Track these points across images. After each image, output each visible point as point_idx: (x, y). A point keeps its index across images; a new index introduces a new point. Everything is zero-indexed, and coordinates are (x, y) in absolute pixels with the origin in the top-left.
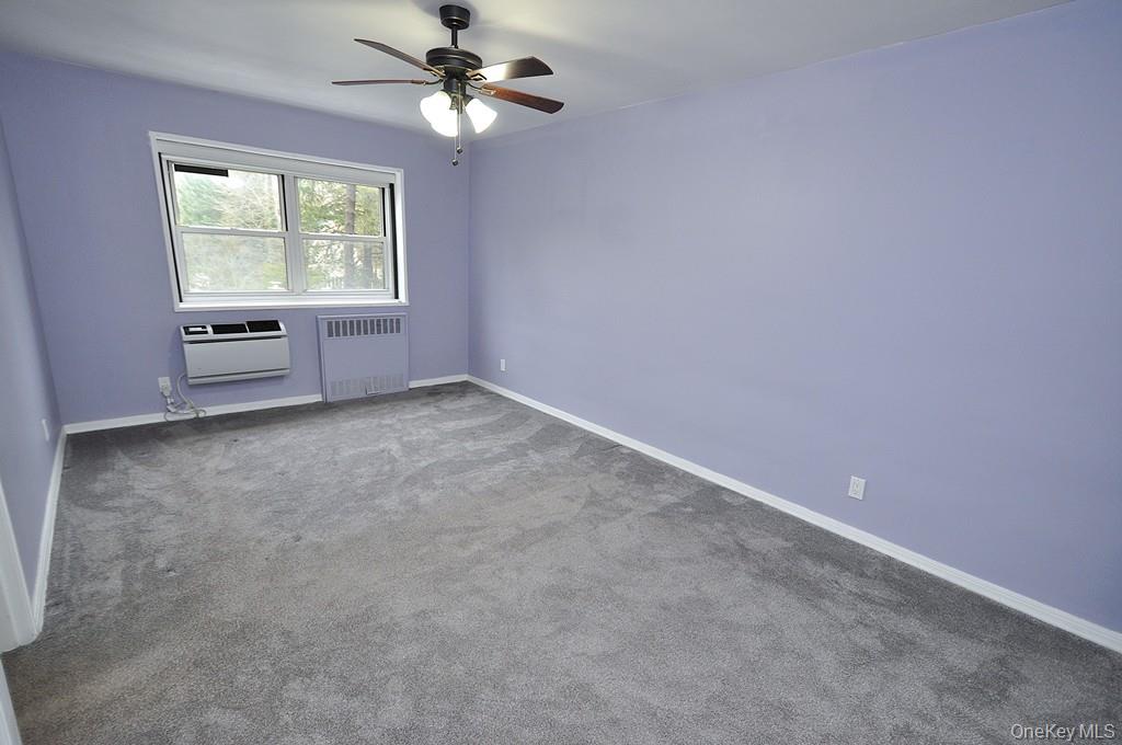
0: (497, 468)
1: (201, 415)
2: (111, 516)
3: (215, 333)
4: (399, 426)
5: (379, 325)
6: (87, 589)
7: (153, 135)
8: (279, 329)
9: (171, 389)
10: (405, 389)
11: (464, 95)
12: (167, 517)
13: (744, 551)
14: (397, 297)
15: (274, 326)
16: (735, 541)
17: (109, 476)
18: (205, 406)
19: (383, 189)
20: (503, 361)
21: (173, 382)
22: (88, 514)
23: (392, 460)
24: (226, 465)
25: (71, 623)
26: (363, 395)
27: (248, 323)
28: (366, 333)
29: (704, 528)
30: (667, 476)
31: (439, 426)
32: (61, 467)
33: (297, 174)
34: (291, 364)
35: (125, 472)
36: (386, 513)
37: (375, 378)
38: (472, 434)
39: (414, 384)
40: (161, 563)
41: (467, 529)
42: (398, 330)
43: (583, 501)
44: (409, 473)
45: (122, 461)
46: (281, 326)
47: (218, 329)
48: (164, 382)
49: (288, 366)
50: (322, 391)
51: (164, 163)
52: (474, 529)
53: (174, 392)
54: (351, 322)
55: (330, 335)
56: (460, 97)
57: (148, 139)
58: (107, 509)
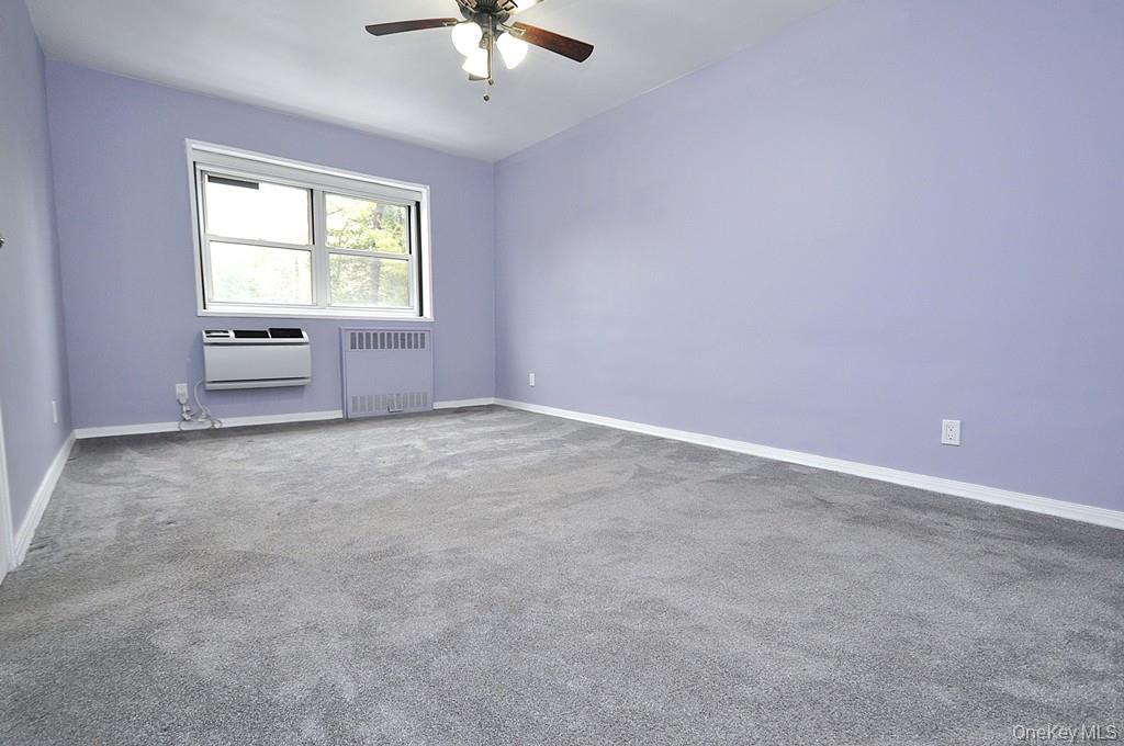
0: (531, 455)
1: (217, 426)
2: (112, 488)
3: (236, 337)
4: (424, 431)
5: (403, 339)
6: (76, 536)
7: (192, 144)
8: (302, 337)
9: (187, 397)
10: (428, 409)
11: (495, 30)
12: (171, 489)
13: (827, 504)
14: (421, 314)
15: (297, 333)
16: (814, 497)
17: (116, 463)
18: (223, 417)
19: (409, 207)
20: (532, 375)
21: (190, 390)
22: (88, 487)
23: (417, 451)
24: (240, 456)
25: (55, 559)
26: (386, 412)
27: (271, 330)
28: (390, 346)
29: (777, 489)
30: (722, 456)
31: (465, 430)
32: (67, 458)
33: (327, 189)
34: (312, 372)
35: (133, 461)
36: (412, 484)
37: (398, 395)
38: (503, 435)
39: (438, 405)
40: (161, 518)
41: (501, 494)
42: (423, 346)
43: (631, 475)
44: (434, 460)
45: (131, 454)
46: (304, 334)
47: (239, 334)
48: (182, 389)
49: (309, 375)
50: (343, 407)
51: (198, 173)
52: (512, 494)
53: (191, 399)
54: (375, 335)
55: (353, 347)
56: (491, 32)
57: (184, 147)
58: (108, 484)
